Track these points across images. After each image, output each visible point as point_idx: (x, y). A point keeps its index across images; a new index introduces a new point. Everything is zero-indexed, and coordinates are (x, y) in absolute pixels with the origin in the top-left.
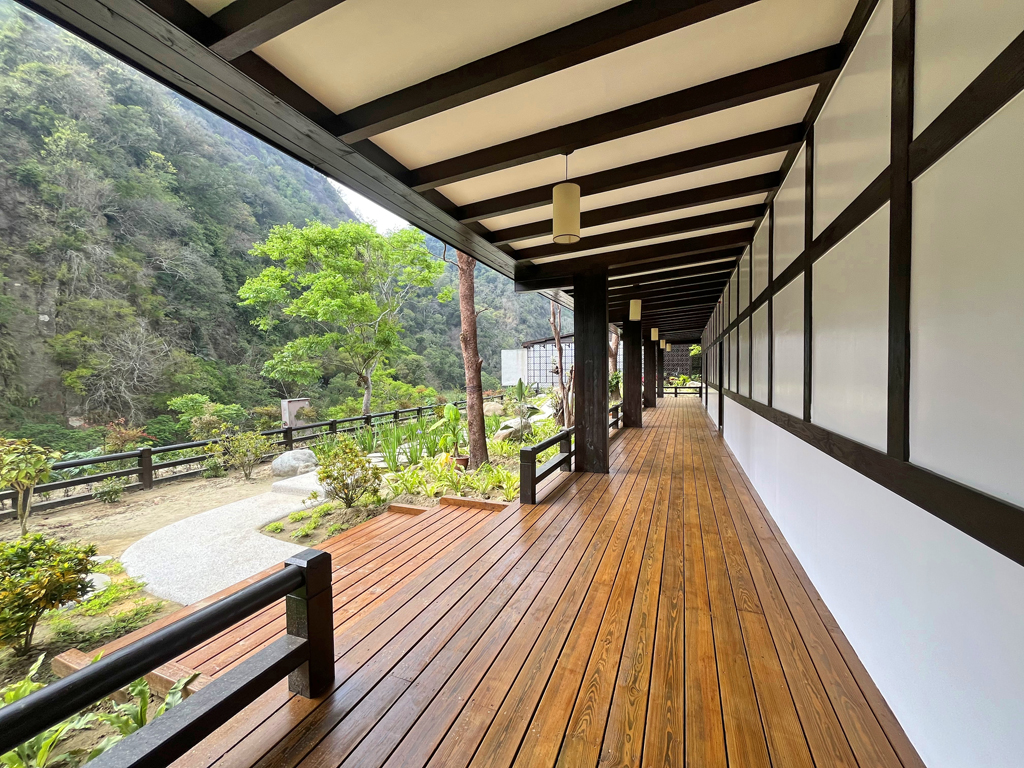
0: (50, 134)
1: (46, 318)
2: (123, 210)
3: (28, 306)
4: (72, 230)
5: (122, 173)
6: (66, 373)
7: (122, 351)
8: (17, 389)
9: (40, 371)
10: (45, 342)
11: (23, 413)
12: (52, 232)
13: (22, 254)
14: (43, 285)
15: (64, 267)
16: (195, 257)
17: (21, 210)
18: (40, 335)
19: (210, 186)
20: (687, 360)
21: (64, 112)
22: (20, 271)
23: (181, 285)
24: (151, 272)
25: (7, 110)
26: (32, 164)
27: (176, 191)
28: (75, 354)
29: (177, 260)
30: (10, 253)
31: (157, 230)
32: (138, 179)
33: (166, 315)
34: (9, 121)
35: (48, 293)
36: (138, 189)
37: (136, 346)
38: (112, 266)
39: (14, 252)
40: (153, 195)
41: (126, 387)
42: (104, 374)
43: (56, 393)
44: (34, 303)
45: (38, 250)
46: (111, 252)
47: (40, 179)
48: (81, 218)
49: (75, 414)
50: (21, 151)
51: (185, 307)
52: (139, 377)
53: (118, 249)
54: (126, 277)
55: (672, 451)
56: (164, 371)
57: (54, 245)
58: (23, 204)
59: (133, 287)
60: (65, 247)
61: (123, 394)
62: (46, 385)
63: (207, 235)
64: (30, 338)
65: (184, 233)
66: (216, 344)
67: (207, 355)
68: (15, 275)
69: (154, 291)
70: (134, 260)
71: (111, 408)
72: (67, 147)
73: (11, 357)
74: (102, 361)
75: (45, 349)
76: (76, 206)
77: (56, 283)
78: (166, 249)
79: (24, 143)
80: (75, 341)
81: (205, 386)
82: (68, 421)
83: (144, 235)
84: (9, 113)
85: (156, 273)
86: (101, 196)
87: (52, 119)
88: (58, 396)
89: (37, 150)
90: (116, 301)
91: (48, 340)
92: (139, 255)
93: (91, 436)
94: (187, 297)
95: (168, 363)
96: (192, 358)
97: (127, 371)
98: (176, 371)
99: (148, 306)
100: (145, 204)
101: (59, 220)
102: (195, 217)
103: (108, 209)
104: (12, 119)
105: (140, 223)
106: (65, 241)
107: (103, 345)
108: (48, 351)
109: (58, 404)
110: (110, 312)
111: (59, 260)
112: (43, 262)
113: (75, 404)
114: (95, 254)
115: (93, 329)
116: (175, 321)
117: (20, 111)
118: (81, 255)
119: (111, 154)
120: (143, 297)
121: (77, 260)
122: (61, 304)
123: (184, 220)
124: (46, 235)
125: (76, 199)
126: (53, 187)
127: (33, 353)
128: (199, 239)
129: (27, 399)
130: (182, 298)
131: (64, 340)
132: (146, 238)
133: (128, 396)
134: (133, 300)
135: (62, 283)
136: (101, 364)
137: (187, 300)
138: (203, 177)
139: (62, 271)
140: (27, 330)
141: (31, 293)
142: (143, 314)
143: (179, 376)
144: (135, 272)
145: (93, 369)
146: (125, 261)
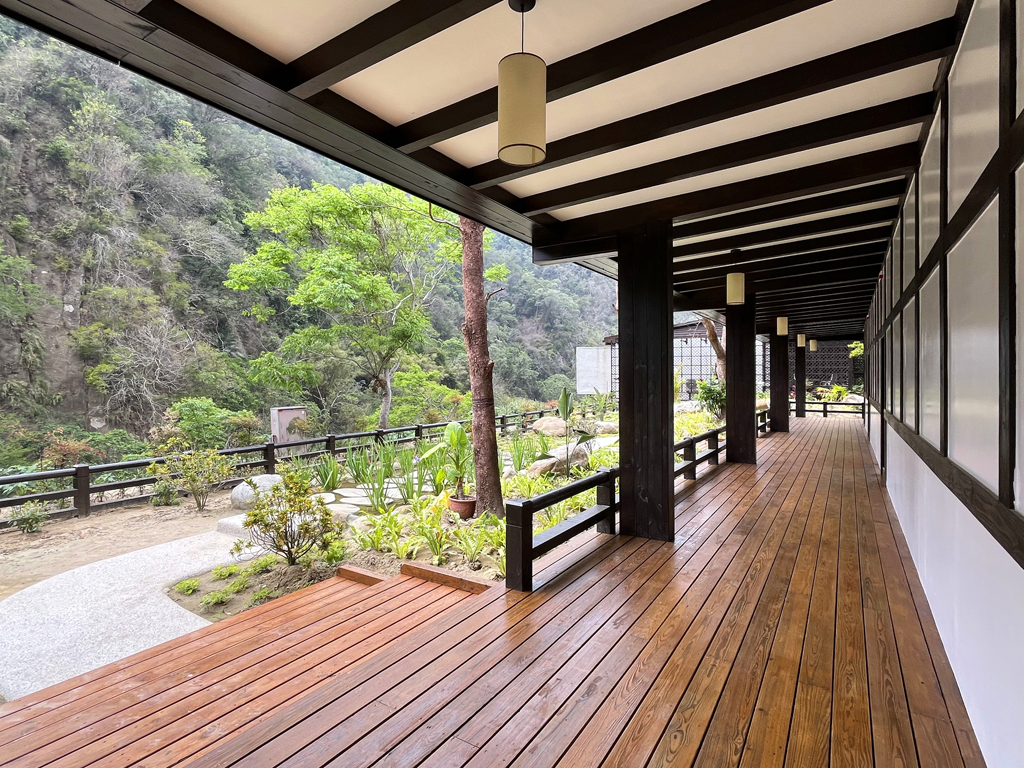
0: (79, 107)
1: (70, 308)
2: (149, 186)
3: (54, 295)
4: (98, 211)
5: (151, 145)
6: (89, 369)
7: (145, 346)
8: (41, 386)
9: (62, 367)
10: (70, 335)
11: (46, 411)
12: (77, 214)
13: (49, 239)
14: (69, 273)
15: (89, 252)
16: (222, 237)
17: (50, 192)
18: (65, 326)
19: (241, 155)
20: (845, 364)
21: (92, 83)
22: (47, 258)
23: (208, 270)
24: (176, 256)
25: (40, 85)
26: (61, 141)
27: (205, 163)
28: (98, 348)
29: (204, 241)
30: (38, 238)
31: (185, 208)
32: (166, 152)
33: (191, 304)
34: (41, 97)
35: (73, 281)
36: (165, 164)
37: (158, 340)
38: (136, 250)
39: (42, 237)
40: (181, 169)
41: (147, 386)
42: (125, 371)
43: (78, 391)
44: (61, 292)
45: (65, 234)
46: (135, 235)
47: (68, 157)
48: (107, 197)
49: (97, 415)
50: (52, 128)
51: (212, 296)
52: (161, 374)
53: (143, 231)
54: (151, 262)
55: (792, 505)
56: (188, 368)
57: (80, 228)
58: (51, 185)
59: (158, 273)
60: (90, 230)
61: (144, 394)
62: (68, 382)
63: (237, 211)
64: (55, 330)
65: (213, 211)
66: (245, 338)
67: (235, 350)
68: (43, 262)
69: (179, 277)
70: (160, 243)
71: (133, 409)
72: (94, 121)
73: (36, 351)
74: (123, 356)
75: (69, 342)
76: (103, 185)
77: (81, 269)
78: (193, 230)
79: (54, 121)
80: (97, 334)
81: (230, 386)
82: (89, 422)
83: (171, 214)
84: (40, 88)
85: (181, 257)
86: (128, 172)
87: (81, 92)
88: (80, 394)
89: (66, 126)
90: (140, 289)
91: (72, 332)
92: (164, 237)
93: (110, 439)
94: (214, 283)
95: (191, 359)
96: (216, 353)
97: (149, 367)
98: (200, 368)
99: (173, 295)
100: (173, 179)
101: (85, 201)
102: (225, 192)
103: (135, 186)
104: (44, 94)
105: (166, 201)
106: (91, 224)
107: (125, 339)
108: (73, 344)
109: (80, 403)
110: (134, 302)
111: (84, 244)
112: (69, 247)
113: (97, 404)
114: (119, 237)
115: (116, 320)
116: (201, 312)
117: (50, 85)
118: (105, 238)
119: (139, 126)
120: (168, 284)
121: (102, 244)
122: (85, 294)
123: (212, 196)
124: (71, 217)
125: (103, 177)
126: (81, 165)
127: (57, 347)
128: (228, 217)
129: (50, 397)
130: (208, 285)
131: (88, 332)
132: (172, 217)
133: (149, 397)
134: (157, 288)
135: (87, 270)
136: (124, 359)
137: (214, 287)
138: (234, 146)
139: (87, 257)
140: (54, 321)
141: (56, 281)
142: (167, 303)
143: (203, 375)
144: (160, 256)
145: (116, 365)
146: (150, 244)
